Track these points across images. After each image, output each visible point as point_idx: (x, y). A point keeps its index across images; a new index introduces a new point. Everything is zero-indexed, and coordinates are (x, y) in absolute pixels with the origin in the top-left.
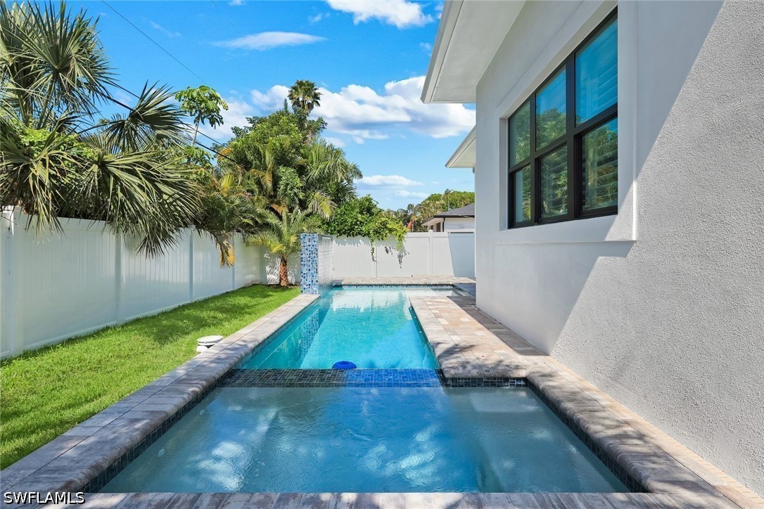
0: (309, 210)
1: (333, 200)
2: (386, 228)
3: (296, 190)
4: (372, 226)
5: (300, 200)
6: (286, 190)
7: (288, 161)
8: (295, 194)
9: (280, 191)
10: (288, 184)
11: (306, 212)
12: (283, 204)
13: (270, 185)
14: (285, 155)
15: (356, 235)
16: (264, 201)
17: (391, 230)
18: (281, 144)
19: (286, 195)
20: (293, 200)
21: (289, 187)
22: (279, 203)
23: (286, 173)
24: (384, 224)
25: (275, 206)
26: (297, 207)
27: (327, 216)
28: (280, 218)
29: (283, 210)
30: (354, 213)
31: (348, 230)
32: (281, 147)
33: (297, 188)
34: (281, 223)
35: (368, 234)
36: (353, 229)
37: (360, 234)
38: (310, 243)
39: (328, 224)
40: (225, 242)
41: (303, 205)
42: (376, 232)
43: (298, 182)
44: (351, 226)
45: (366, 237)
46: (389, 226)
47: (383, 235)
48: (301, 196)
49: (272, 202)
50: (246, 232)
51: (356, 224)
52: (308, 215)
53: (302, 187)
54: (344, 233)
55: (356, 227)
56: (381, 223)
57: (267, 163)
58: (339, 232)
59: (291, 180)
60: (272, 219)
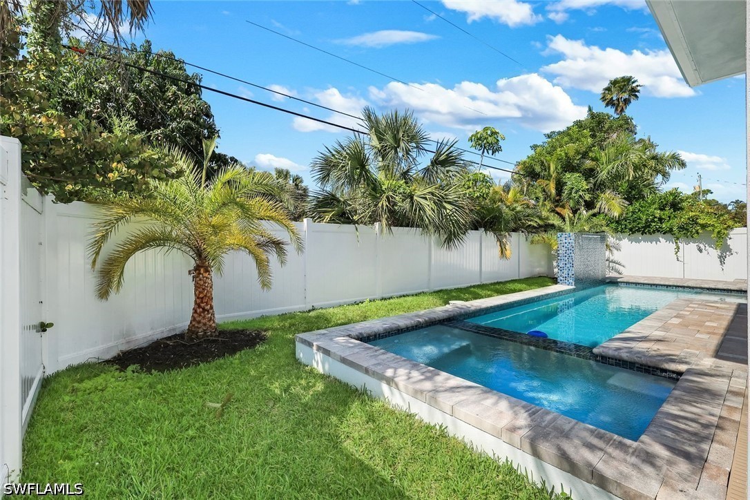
0: (596, 210)
1: (625, 199)
2: (697, 223)
3: (581, 193)
4: (675, 223)
5: (585, 201)
6: (571, 193)
7: (574, 167)
8: (580, 196)
9: (564, 195)
10: (573, 188)
11: (591, 212)
12: (567, 206)
13: (553, 191)
14: (569, 162)
15: (654, 232)
16: (549, 205)
17: (704, 226)
18: (566, 153)
19: (570, 198)
20: (578, 202)
21: (574, 191)
22: (563, 207)
23: (572, 179)
24: (694, 221)
25: (558, 209)
26: (583, 208)
27: (616, 214)
28: (564, 219)
29: (567, 213)
30: (651, 210)
31: (643, 227)
32: (566, 156)
33: (583, 191)
34: (563, 224)
35: (671, 231)
36: (649, 226)
37: (658, 231)
38: (566, 241)
39: (617, 222)
40: (504, 240)
41: (589, 205)
42: (681, 228)
43: (584, 185)
44: (646, 223)
45: (669, 235)
46: (700, 221)
47: (692, 232)
48: (587, 197)
49: (556, 206)
50: (528, 232)
51: (653, 221)
52: (594, 215)
53: (588, 189)
54: (638, 231)
55: (653, 224)
56: (689, 219)
57: (552, 173)
58: (631, 229)
59: (576, 184)
60: (555, 221)
